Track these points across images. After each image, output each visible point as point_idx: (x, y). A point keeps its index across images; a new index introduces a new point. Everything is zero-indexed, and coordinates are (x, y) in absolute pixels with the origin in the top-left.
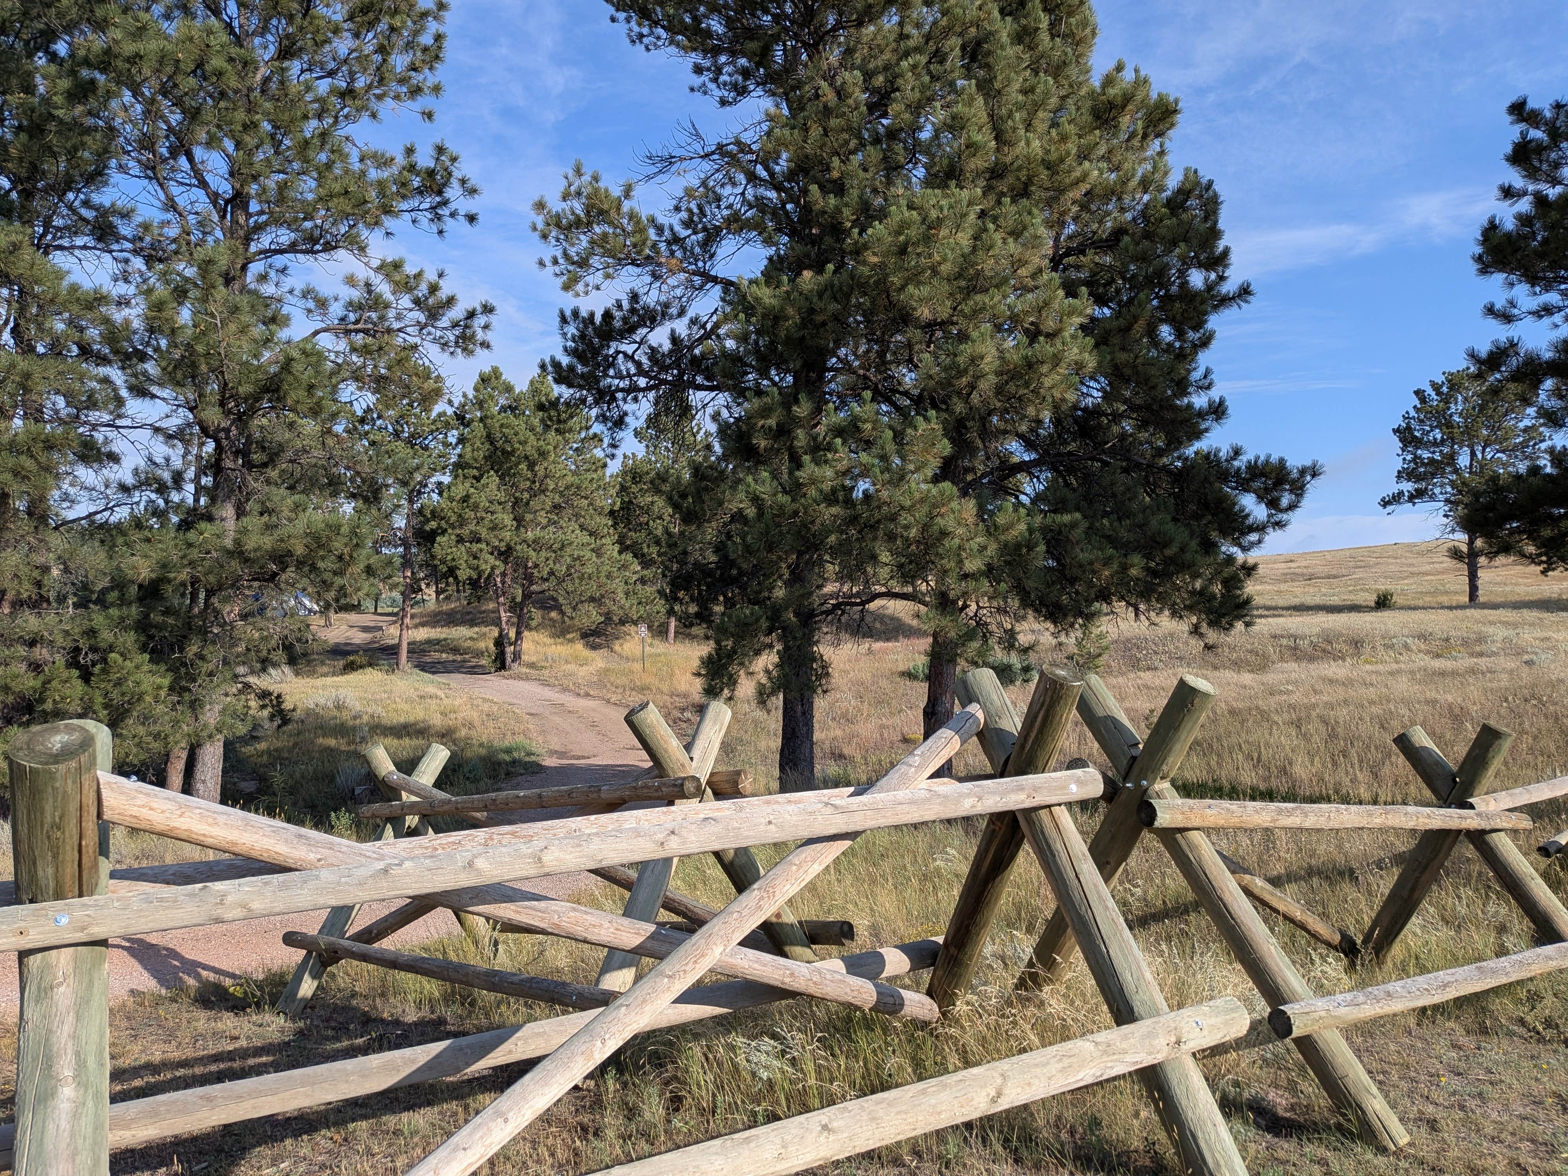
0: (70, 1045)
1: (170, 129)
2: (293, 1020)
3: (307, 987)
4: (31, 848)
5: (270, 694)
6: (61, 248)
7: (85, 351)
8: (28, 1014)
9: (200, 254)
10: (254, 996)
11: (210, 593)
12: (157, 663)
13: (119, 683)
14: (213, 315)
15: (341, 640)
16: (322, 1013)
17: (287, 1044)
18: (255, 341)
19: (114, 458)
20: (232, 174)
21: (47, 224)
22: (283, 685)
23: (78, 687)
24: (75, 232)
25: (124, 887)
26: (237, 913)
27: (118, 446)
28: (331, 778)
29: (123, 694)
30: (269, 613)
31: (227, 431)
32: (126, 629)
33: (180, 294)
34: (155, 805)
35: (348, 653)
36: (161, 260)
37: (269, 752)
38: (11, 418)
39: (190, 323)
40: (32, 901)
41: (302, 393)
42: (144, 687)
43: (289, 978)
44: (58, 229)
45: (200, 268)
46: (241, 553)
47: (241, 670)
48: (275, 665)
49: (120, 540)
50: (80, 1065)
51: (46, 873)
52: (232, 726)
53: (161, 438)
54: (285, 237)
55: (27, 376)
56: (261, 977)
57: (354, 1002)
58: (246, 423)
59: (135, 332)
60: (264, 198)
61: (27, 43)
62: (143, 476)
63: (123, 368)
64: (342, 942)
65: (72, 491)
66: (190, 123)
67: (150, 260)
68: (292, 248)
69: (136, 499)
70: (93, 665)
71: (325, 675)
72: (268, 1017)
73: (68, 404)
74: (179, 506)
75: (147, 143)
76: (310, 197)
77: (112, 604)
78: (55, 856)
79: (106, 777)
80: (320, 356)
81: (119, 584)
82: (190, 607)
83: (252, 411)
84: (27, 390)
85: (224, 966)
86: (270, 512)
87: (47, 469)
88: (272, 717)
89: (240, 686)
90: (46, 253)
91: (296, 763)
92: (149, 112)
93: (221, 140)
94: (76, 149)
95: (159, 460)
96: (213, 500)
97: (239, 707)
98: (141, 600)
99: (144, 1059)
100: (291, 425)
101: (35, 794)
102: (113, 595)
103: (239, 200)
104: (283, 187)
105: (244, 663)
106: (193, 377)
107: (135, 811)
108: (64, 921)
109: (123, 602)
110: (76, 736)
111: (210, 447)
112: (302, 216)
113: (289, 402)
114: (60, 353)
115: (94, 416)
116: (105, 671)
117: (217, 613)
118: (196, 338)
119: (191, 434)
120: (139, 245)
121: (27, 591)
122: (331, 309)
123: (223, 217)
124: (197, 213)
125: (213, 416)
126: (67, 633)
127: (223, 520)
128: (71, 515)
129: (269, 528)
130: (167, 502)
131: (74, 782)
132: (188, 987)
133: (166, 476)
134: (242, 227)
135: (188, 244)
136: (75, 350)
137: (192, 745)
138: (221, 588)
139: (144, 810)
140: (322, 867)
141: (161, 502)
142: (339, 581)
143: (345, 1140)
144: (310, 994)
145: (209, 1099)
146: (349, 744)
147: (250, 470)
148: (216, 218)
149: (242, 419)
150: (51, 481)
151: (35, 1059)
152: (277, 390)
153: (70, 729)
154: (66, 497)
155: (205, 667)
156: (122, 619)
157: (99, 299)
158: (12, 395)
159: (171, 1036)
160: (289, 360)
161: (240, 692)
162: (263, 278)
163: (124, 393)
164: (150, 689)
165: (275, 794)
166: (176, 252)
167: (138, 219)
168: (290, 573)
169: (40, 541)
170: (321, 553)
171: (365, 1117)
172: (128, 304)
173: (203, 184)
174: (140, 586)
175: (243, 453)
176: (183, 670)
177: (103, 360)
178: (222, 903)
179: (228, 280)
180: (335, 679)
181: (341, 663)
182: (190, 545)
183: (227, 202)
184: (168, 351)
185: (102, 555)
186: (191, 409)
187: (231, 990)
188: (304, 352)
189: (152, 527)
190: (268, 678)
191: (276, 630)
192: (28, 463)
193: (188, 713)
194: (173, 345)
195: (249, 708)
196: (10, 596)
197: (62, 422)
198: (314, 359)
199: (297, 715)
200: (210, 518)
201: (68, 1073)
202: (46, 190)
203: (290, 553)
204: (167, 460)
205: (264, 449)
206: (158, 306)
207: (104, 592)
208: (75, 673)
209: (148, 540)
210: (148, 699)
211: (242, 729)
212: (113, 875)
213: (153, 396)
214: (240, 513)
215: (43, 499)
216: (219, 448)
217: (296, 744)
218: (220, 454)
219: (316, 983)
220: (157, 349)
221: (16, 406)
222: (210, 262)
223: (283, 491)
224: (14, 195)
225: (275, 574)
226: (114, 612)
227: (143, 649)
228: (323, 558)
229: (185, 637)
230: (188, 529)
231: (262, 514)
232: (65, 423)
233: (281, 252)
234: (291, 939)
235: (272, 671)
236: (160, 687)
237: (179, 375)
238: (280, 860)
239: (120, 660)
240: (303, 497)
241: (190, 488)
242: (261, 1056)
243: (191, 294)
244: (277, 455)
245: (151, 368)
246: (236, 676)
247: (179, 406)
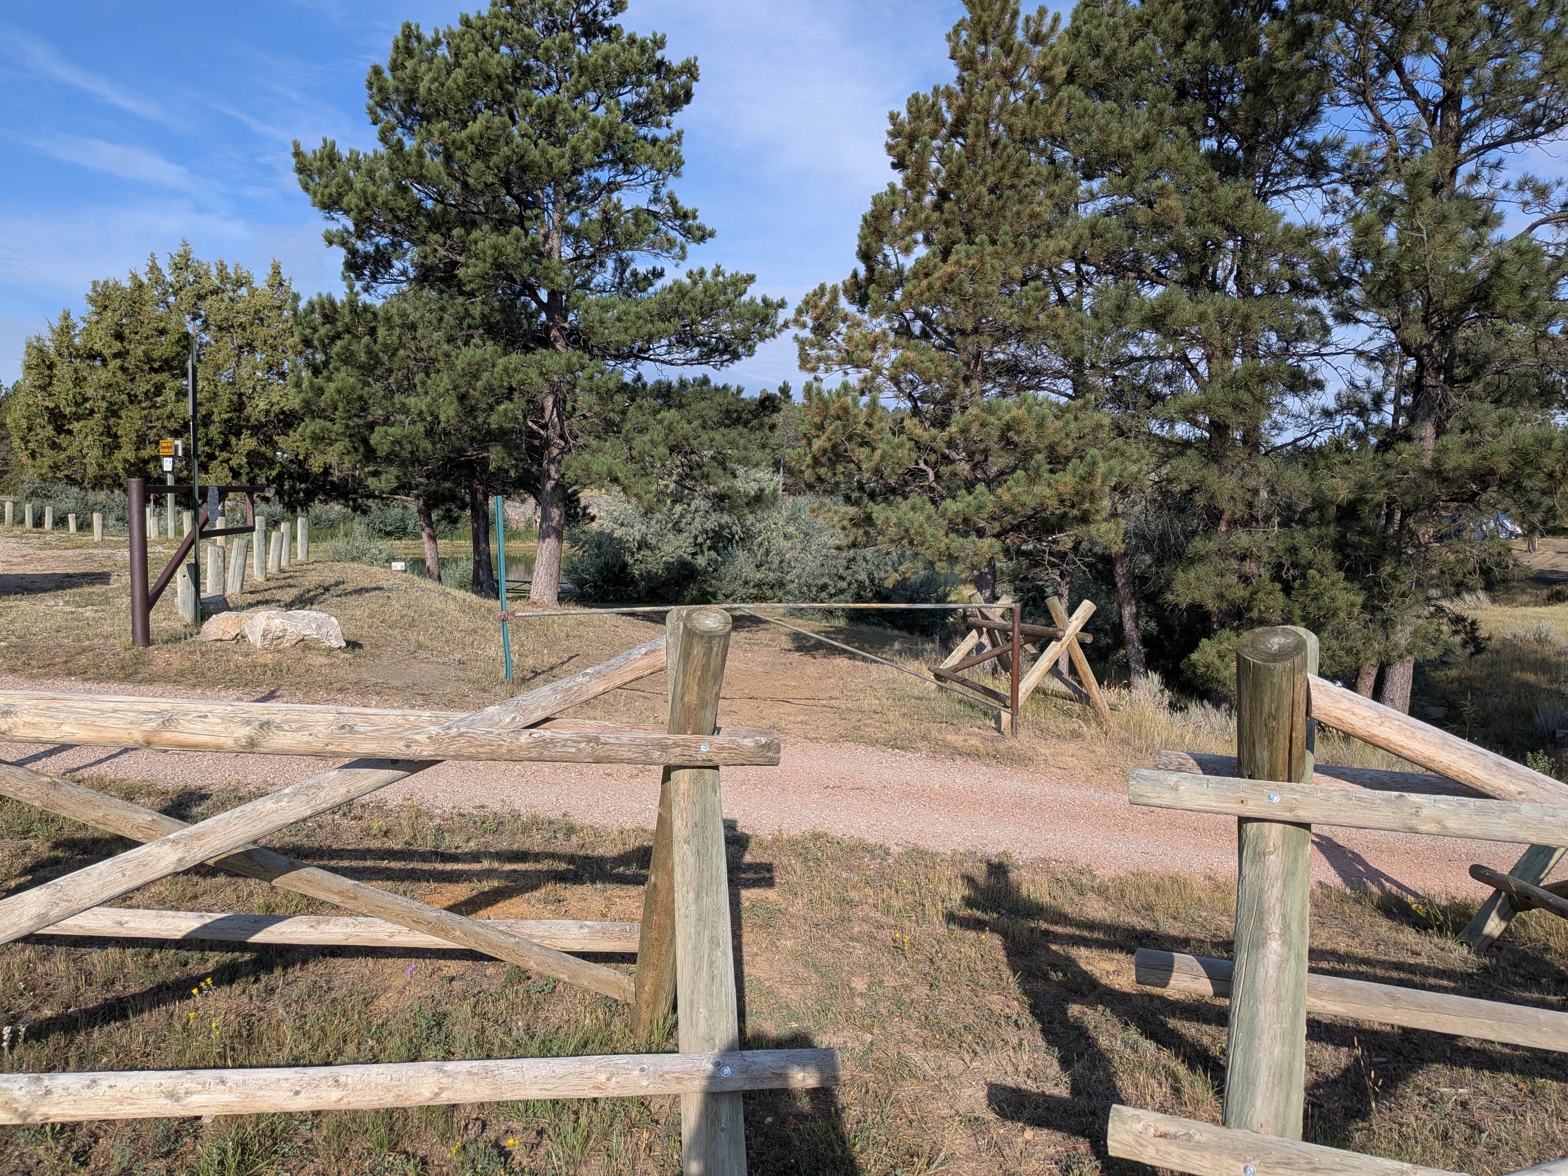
0: (1278, 906)
1: (1382, 47)
2: (1477, 953)
3: (1494, 926)
4: (1251, 731)
5: (1464, 620)
6: (1277, 192)
7: (1296, 286)
8: (1246, 871)
9: (1408, 168)
10: (1437, 919)
11: (1406, 514)
12: (1352, 582)
13: (1315, 598)
14: (1419, 230)
15: (1546, 567)
16: (1510, 956)
17: (1471, 975)
18: (1463, 248)
19: (1319, 385)
20: (1443, 75)
21: (1267, 174)
22: (1478, 612)
23: (1280, 600)
24: (1288, 174)
25: (1325, 781)
26: (1432, 827)
27: (1324, 373)
28: (1529, 717)
29: (1319, 609)
30: (1466, 535)
31: (1429, 347)
32: (1324, 547)
33: (1387, 214)
34: (1357, 711)
35: (1555, 582)
36: (1368, 184)
37: (1460, 680)
38: (1232, 358)
39: (1396, 242)
40: (1250, 777)
41: (1513, 297)
42: (1339, 603)
43: (1474, 912)
44: (1276, 175)
45: (1407, 183)
46: (1439, 473)
47: (1434, 593)
48: (1471, 590)
49: (1322, 463)
50: (1286, 928)
51: (1263, 755)
52: (1423, 650)
53: (1363, 362)
54: (1500, 126)
55: (1247, 317)
56: (1444, 903)
57: (1548, 957)
58: (1450, 336)
59: (1342, 261)
60: (1478, 90)
61: (1253, 8)
62: (1345, 400)
63: (1329, 297)
64: (1536, 889)
65: (1280, 419)
66: (1401, 35)
67: (1357, 187)
68: (1510, 138)
69: (1337, 423)
70: (1294, 580)
71: (1526, 604)
72: (1450, 944)
73: (1279, 339)
74: (1377, 427)
75: (1358, 68)
76: (1532, 74)
77: (1312, 524)
78: (1271, 742)
79: (1313, 679)
80: (1537, 252)
81: (1320, 504)
82: (1385, 528)
83: (1458, 322)
84: (1245, 330)
85: (1406, 882)
86: (1472, 428)
87: (1260, 401)
88: (1465, 644)
89: (1432, 609)
90: (1265, 200)
91: (1488, 694)
92: (1361, 36)
93: (1433, 42)
94: (1293, 94)
95: (1360, 383)
96: (1412, 419)
97: (1431, 630)
98: (1338, 520)
99: (1329, 946)
100: (1499, 334)
101: (1257, 686)
102: (1314, 516)
103: (1451, 101)
104: (1500, 73)
105: (1437, 586)
106: (1397, 296)
107: (1339, 714)
108: (1276, 799)
109: (1323, 521)
110: (1290, 640)
111: (1411, 365)
112: (1521, 98)
113: (1499, 308)
114: (1274, 292)
115: (1302, 347)
116: (1304, 586)
117: (1413, 534)
118: (1402, 257)
119: (1393, 354)
120: (1347, 173)
121: (1240, 510)
122: (1552, 197)
123: (1432, 124)
124: (1405, 127)
125: (1416, 333)
126: (1272, 549)
127: (1421, 439)
128: (1279, 441)
129: (1471, 445)
130: (1366, 424)
131: (1288, 680)
132: (1371, 893)
133: (1367, 398)
134: (1452, 128)
135: (1396, 160)
136: (1287, 286)
137: (1382, 663)
138: (1417, 508)
139: (1347, 715)
140: (1523, 800)
141: (1361, 425)
142: (1547, 501)
143: (1532, 1092)
144: (1496, 933)
145: (1393, 998)
146: (1551, 682)
147: (1452, 386)
148: (1425, 127)
149: (1445, 334)
150: (1263, 412)
151: (1250, 910)
152: (1486, 297)
153: (1286, 633)
154: (1275, 425)
155: (1398, 588)
156: (1321, 538)
157: (1312, 233)
158: (1234, 337)
159: (1354, 933)
160: (1501, 263)
161: (1432, 615)
162: (1474, 178)
163: (1330, 321)
164: (1344, 606)
165: (1464, 723)
166: (1383, 172)
167: (1348, 147)
168: (1492, 493)
169: (1253, 466)
170: (1528, 470)
171: (1556, 1078)
172: (1336, 234)
173: (1413, 94)
174: (1339, 507)
175: (1446, 369)
176: (1376, 589)
177: (1311, 292)
178: (1417, 814)
179: (1436, 188)
180: (1537, 609)
181: (1545, 592)
182: (1388, 466)
183: (1437, 106)
184: (1373, 274)
185: (1305, 477)
186: (1394, 330)
187: (1414, 906)
188: (1519, 251)
189: (1350, 450)
190: (1461, 603)
191: (1474, 553)
192: (1245, 396)
193: (1380, 632)
194: (1378, 266)
195: (1441, 632)
196: (1226, 516)
197: (1274, 355)
198: (1530, 256)
199: (1493, 644)
200: (1408, 438)
201: (1275, 929)
202: (1266, 142)
203: (1492, 472)
204: (1368, 382)
205: (1467, 362)
206: (1365, 231)
207: (1307, 511)
208: (1278, 586)
209: (1348, 463)
210: (1342, 615)
211: (1433, 653)
212: (1317, 769)
213: (1357, 321)
214: (1440, 431)
215: (1256, 428)
216: (1421, 366)
217: (1490, 675)
218: (1421, 372)
219: (1503, 925)
220: (1362, 274)
221: (1236, 347)
222: (1419, 174)
223: (1487, 406)
224: (1240, 153)
225: (1475, 494)
226: (1314, 531)
227: (1340, 567)
228: (1530, 476)
229: (1379, 557)
230: (1386, 450)
231: (1463, 431)
232: (1277, 356)
233: (1495, 145)
234: (1478, 872)
235: (1467, 597)
236: (1353, 605)
237: (1383, 296)
238: (1477, 785)
239: (1318, 576)
240: (1509, 411)
241: (1390, 408)
242: (1442, 978)
243: (1397, 213)
244: (1482, 367)
245: (1356, 293)
246: (1429, 599)
247: (1382, 327)
